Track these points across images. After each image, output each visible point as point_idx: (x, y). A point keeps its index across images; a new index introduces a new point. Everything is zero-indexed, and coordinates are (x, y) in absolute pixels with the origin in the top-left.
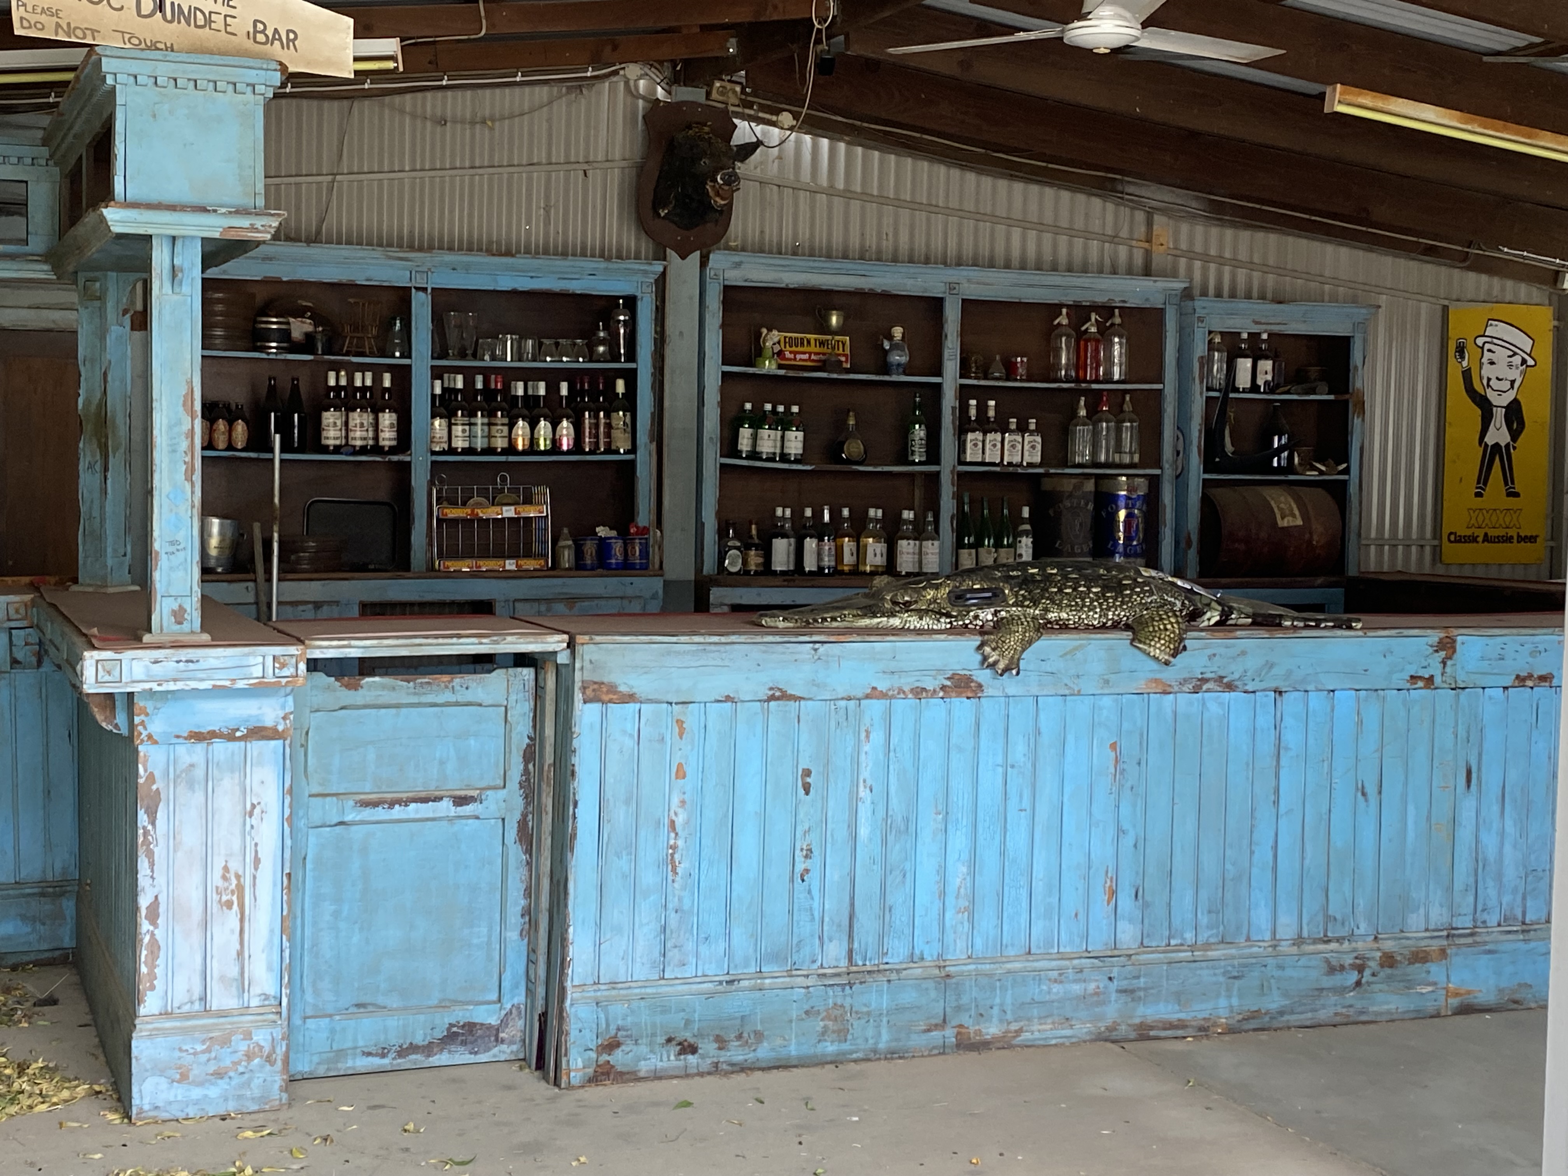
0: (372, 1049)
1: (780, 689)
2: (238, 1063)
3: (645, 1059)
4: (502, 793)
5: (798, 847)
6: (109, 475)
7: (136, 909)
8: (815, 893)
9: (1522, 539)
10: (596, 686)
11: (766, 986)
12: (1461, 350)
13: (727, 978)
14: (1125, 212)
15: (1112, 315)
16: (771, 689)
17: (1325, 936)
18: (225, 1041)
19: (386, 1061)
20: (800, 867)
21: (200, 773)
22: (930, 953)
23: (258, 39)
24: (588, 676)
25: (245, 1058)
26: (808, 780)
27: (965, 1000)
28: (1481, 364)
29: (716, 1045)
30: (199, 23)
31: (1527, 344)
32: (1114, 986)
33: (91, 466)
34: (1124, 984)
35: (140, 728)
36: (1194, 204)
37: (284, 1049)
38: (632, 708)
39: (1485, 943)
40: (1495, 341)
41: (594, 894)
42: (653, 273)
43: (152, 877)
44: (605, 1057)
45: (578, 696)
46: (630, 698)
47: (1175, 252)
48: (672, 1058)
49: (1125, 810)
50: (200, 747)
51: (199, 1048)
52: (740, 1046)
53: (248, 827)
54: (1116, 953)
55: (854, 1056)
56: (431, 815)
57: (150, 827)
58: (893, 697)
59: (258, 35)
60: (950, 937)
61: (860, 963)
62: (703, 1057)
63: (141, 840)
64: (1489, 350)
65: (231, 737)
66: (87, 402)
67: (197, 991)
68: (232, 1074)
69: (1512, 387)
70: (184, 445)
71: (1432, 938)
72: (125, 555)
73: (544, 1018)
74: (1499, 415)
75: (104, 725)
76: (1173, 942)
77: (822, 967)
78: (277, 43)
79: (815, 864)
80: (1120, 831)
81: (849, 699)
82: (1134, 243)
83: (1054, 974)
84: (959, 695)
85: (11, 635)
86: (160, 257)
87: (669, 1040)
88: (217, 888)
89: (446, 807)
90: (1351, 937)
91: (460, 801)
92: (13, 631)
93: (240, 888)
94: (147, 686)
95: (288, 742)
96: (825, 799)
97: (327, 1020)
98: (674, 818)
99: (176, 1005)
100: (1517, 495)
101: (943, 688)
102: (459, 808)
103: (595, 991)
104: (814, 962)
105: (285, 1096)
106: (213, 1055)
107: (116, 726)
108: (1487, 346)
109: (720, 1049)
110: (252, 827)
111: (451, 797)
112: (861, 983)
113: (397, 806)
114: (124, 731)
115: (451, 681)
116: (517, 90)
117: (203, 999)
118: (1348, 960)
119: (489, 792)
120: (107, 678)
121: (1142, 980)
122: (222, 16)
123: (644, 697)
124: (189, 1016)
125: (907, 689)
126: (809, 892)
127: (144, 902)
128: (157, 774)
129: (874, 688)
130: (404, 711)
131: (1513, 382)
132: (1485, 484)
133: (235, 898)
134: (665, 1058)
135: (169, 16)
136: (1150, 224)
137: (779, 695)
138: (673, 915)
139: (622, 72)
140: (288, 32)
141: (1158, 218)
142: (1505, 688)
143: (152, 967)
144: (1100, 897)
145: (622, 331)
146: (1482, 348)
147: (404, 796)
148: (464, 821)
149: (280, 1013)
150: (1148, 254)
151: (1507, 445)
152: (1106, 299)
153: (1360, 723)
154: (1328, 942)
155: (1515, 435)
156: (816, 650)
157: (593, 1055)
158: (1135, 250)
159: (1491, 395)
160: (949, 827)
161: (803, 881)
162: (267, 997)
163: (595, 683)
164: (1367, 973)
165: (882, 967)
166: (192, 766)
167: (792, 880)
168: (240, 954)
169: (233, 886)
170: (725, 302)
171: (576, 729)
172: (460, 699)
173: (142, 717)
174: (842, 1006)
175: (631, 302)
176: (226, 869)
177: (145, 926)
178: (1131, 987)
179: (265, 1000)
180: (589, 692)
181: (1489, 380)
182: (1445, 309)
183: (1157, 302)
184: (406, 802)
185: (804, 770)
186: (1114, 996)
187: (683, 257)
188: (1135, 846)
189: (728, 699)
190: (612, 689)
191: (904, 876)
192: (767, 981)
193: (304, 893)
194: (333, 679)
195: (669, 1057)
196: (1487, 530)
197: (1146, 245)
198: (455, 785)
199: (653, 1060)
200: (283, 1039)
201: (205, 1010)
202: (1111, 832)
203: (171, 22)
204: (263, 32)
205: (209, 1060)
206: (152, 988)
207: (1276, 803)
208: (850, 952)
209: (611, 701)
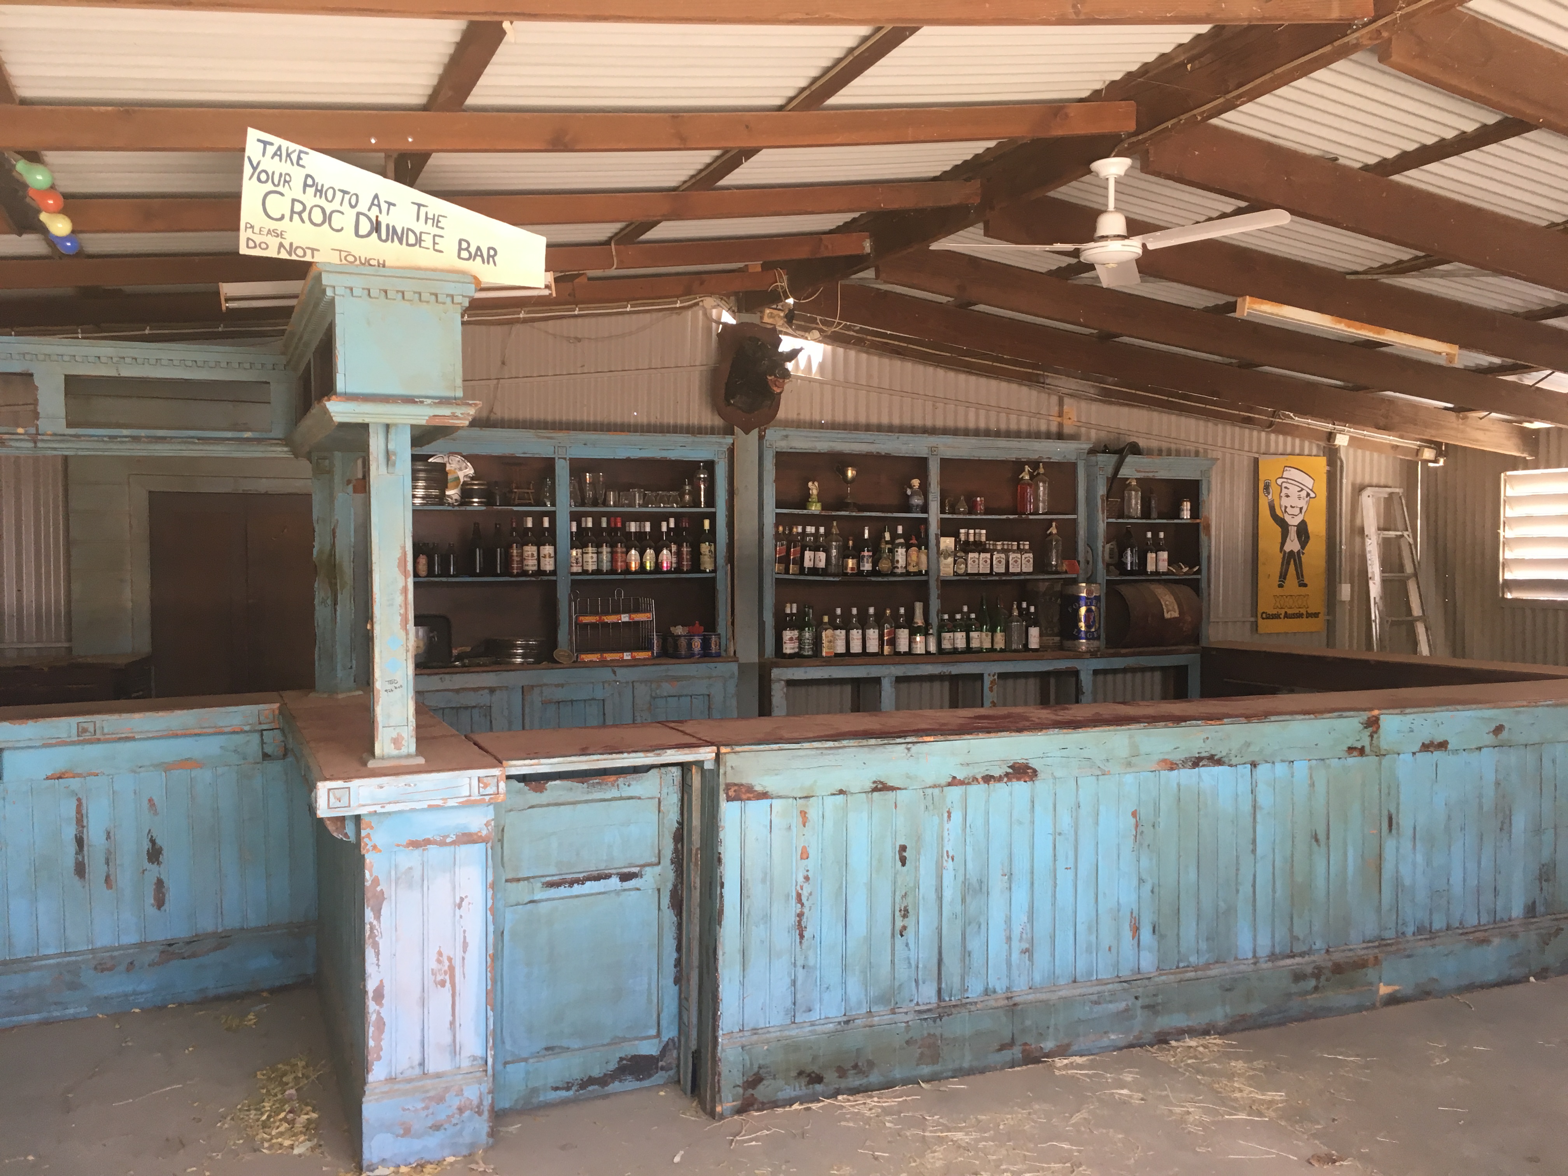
0: (560, 1085)
1: (881, 783)
2: (453, 1116)
3: (782, 1091)
4: (658, 869)
5: (897, 909)
6: (338, 608)
7: (364, 992)
8: (912, 945)
9: (1309, 615)
10: (736, 788)
11: (875, 1023)
12: (1267, 487)
13: (845, 1019)
14: (1044, 396)
15: (1038, 467)
16: (874, 782)
17: (1292, 952)
18: (440, 1099)
19: (571, 1093)
20: (899, 924)
21: (417, 874)
22: (1000, 986)
23: (462, 256)
24: (729, 780)
25: (457, 1111)
26: (905, 854)
27: (1028, 1023)
28: (1280, 497)
29: (837, 1075)
30: (410, 242)
31: (1309, 483)
32: (1139, 1003)
33: (323, 602)
34: (1147, 1001)
35: (366, 840)
36: (1092, 391)
37: (490, 1101)
38: (765, 803)
39: (1405, 949)
40: (1290, 481)
41: (738, 957)
42: (726, 444)
43: (378, 965)
44: (750, 1091)
45: (723, 796)
46: (764, 795)
47: (1079, 424)
48: (803, 1088)
49: (1145, 862)
50: (417, 853)
51: (420, 1105)
52: (856, 1074)
53: (458, 917)
54: (1139, 976)
55: (945, 1074)
56: (603, 890)
57: (375, 923)
58: (969, 784)
59: (462, 252)
60: (1015, 972)
61: (947, 999)
62: (827, 1085)
63: (367, 933)
64: (1286, 488)
65: (442, 843)
66: (321, 552)
67: (417, 1059)
68: (446, 1126)
69: (1301, 512)
70: (399, 599)
71: (1367, 948)
72: (351, 667)
73: (697, 1056)
74: (1293, 532)
75: (335, 834)
76: (1181, 965)
77: (918, 1004)
78: (479, 259)
79: (910, 922)
80: (1141, 881)
81: (935, 786)
82: (1051, 418)
83: (1095, 997)
84: (1019, 779)
85: (262, 735)
86: (376, 444)
87: (801, 1073)
88: (432, 970)
89: (614, 882)
90: (1308, 953)
91: (625, 877)
92: (264, 733)
93: (452, 968)
94: (372, 809)
95: (489, 845)
96: (917, 869)
97: (523, 1064)
98: (800, 891)
99: (399, 1071)
100: (1305, 585)
101: (1007, 775)
102: (624, 883)
103: (741, 1037)
104: (911, 1001)
105: (491, 1141)
106: (431, 1111)
107: (346, 835)
108: (1284, 485)
109: (840, 1077)
110: (461, 917)
111: (618, 874)
112: (948, 1015)
113: (576, 885)
114: (352, 839)
115: (617, 780)
116: (627, 316)
117: (422, 1064)
118: (1309, 970)
119: (647, 869)
120: (338, 804)
121: (1160, 997)
122: (431, 237)
123: (775, 793)
124: (410, 1081)
125: (979, 777)
126: (907, 945)
127: (371, 986)
128: (382, 879)
129: (954, 778)
130: (579, 806)
131: (1301, 509)
132: (1285, 578)
133: (447, 978)
134: (797, 1088)
135: (384, 237)
136: (1061, 403)
137: (881, 787)
138: (801, 970)
139: (701, 304)
140: (489, 249)
141: (1067, 400)
142: (1414, 753)
143: (378, 1040)
144: (1127, 933)
145: (702, 486)
146: (1281, 486)
147: (581, 876)
148: (627, 893)
149: (486, 1071)
150: (1060, 425)
151: (1299, 552)
152: (1037, 457)
153: (1312, 785)
154: (1293, 957)
155: (1304, 544)
156: (908, 749)
157: (741, 1090)
158: (1051, 423)
159: (1288, 519)
160: (1013, 885)
161: (902, 936)
162: (475, 1058)
163: (735, 785)
164: (1323, 978)
165: (964, 1001)
166: (411, 868)
167: (893, 936)
168: (452, 1023)
169: (446, 968)
170: (778, 465)
171: (722, 824)
172: (624, 795)
173: (368, 831)
174: (934, 1035)
175: (710, 466)
176: (440, 954)
177: (372, 1006)
178: (1152, 1003)
179: (473, 1061)
180: (731, 793)
181: (1286, 507)
182: (1256, 461)
183: (1072, 458)
184: (581, 881)
185: (900, 846)
186: (1139, 1012)
187: (747, 432)
188: (1152, 892)
189: (841, 792)
190: (750, 789)
191: (979, 927)
192: (876, 1019)
193: (502, 961)
194: (523, 784)
195: (800, 1087)
196: (1286, 610)
197: (1059, 419)
198: (620, 863)
199: (788, 1091)
200: (489, 1093)
201: (424, 1073)
202: (1135, 882)
203: (386, 241)
204: (467, 249)
205: (427, 1116)
206: (379, 1058)
207: (1254, 851)
208: (939, 991)
209: (749, 799)
